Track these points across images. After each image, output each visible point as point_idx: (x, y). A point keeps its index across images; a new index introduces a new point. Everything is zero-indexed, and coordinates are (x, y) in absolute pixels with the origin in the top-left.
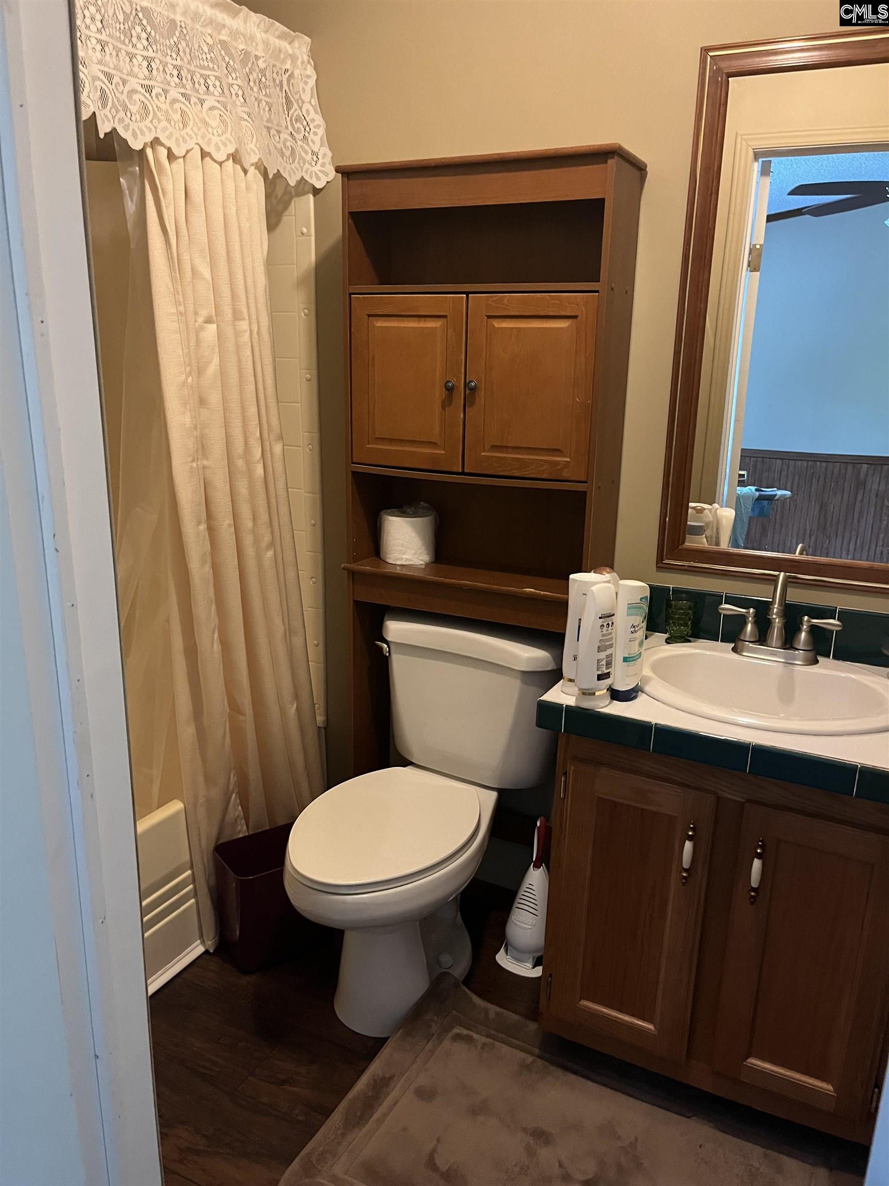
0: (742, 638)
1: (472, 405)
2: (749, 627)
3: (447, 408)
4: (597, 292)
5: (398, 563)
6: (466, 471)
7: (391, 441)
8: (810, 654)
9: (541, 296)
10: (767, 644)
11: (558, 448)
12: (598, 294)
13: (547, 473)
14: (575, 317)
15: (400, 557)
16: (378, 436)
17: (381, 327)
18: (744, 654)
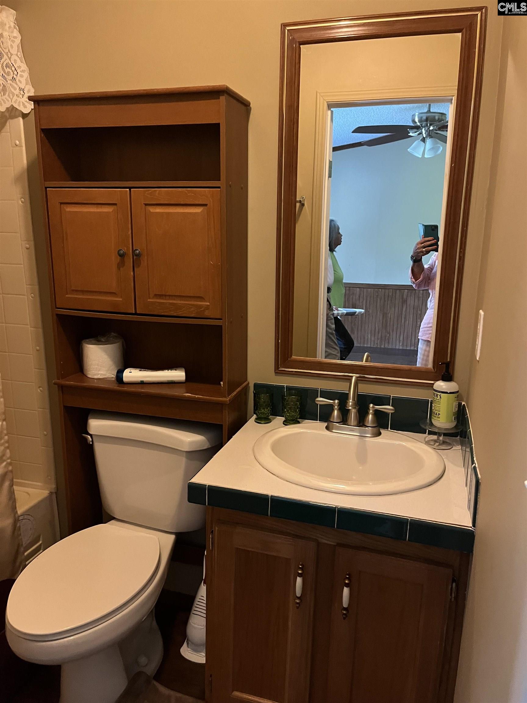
0: (332, 420)
1: (139, 266)
2: (336, 412)
3: (121, 269)
4: (219, 187)
5: (96, 377)
6: (138, 312)
7: (83, 292)
8: (375, 429)
9: (181, 190)
10: (348, 424)
11: (201, 296)
12: (220, 189)
13: (194, 313)
14: (206, 205)
15: (96, 373)
16: (74, 289)
17: (70, 211)
18: (334, 431)
